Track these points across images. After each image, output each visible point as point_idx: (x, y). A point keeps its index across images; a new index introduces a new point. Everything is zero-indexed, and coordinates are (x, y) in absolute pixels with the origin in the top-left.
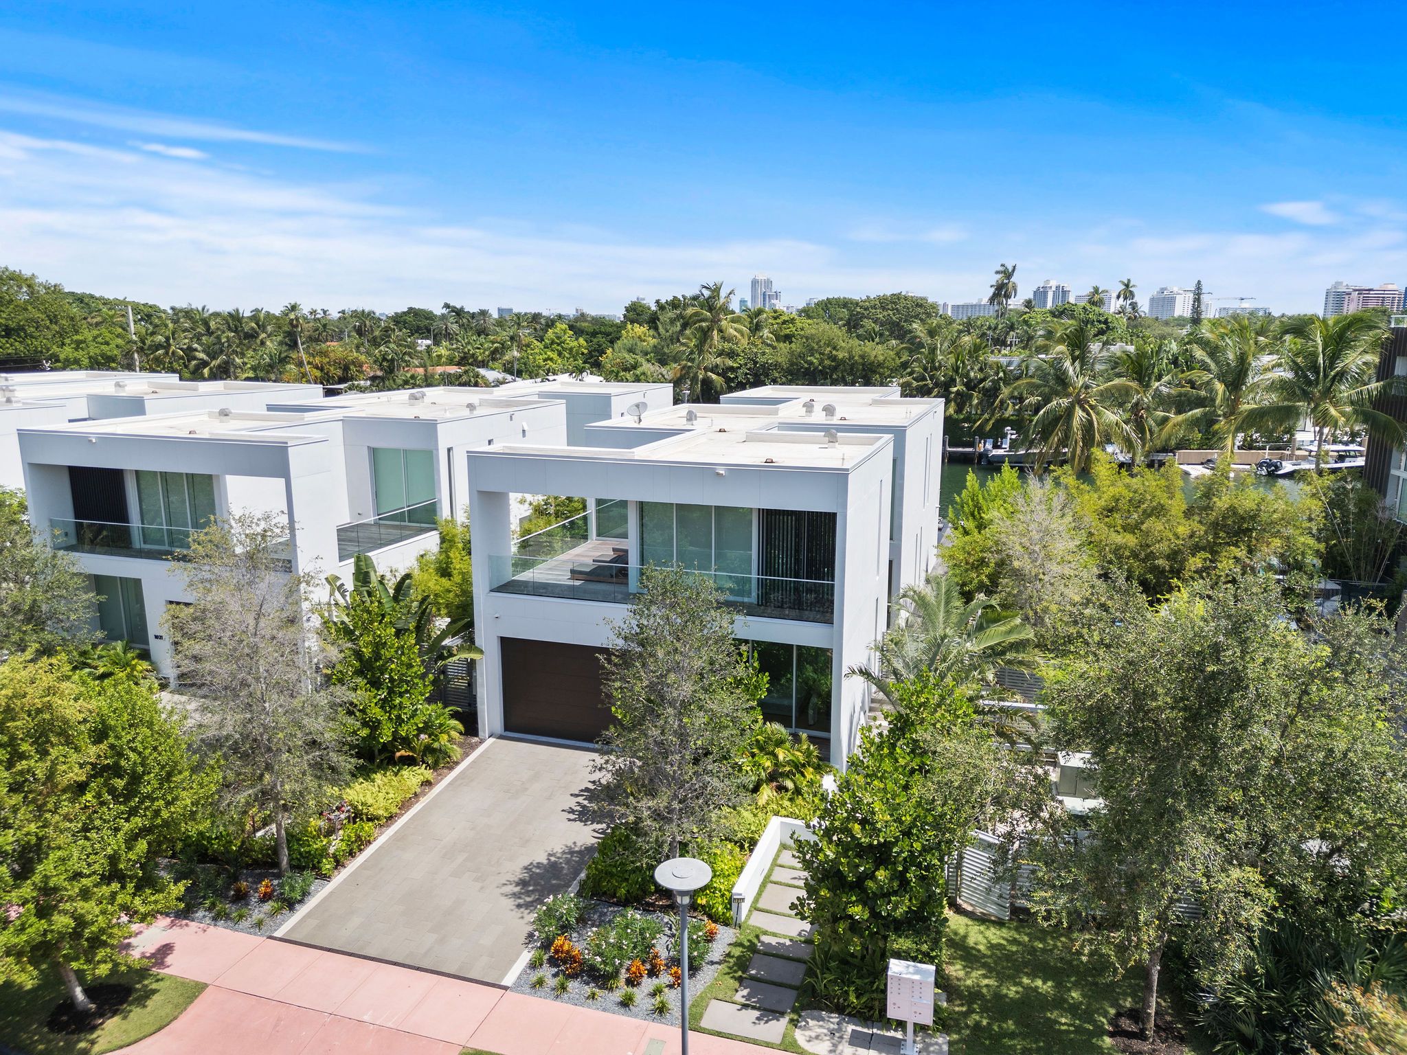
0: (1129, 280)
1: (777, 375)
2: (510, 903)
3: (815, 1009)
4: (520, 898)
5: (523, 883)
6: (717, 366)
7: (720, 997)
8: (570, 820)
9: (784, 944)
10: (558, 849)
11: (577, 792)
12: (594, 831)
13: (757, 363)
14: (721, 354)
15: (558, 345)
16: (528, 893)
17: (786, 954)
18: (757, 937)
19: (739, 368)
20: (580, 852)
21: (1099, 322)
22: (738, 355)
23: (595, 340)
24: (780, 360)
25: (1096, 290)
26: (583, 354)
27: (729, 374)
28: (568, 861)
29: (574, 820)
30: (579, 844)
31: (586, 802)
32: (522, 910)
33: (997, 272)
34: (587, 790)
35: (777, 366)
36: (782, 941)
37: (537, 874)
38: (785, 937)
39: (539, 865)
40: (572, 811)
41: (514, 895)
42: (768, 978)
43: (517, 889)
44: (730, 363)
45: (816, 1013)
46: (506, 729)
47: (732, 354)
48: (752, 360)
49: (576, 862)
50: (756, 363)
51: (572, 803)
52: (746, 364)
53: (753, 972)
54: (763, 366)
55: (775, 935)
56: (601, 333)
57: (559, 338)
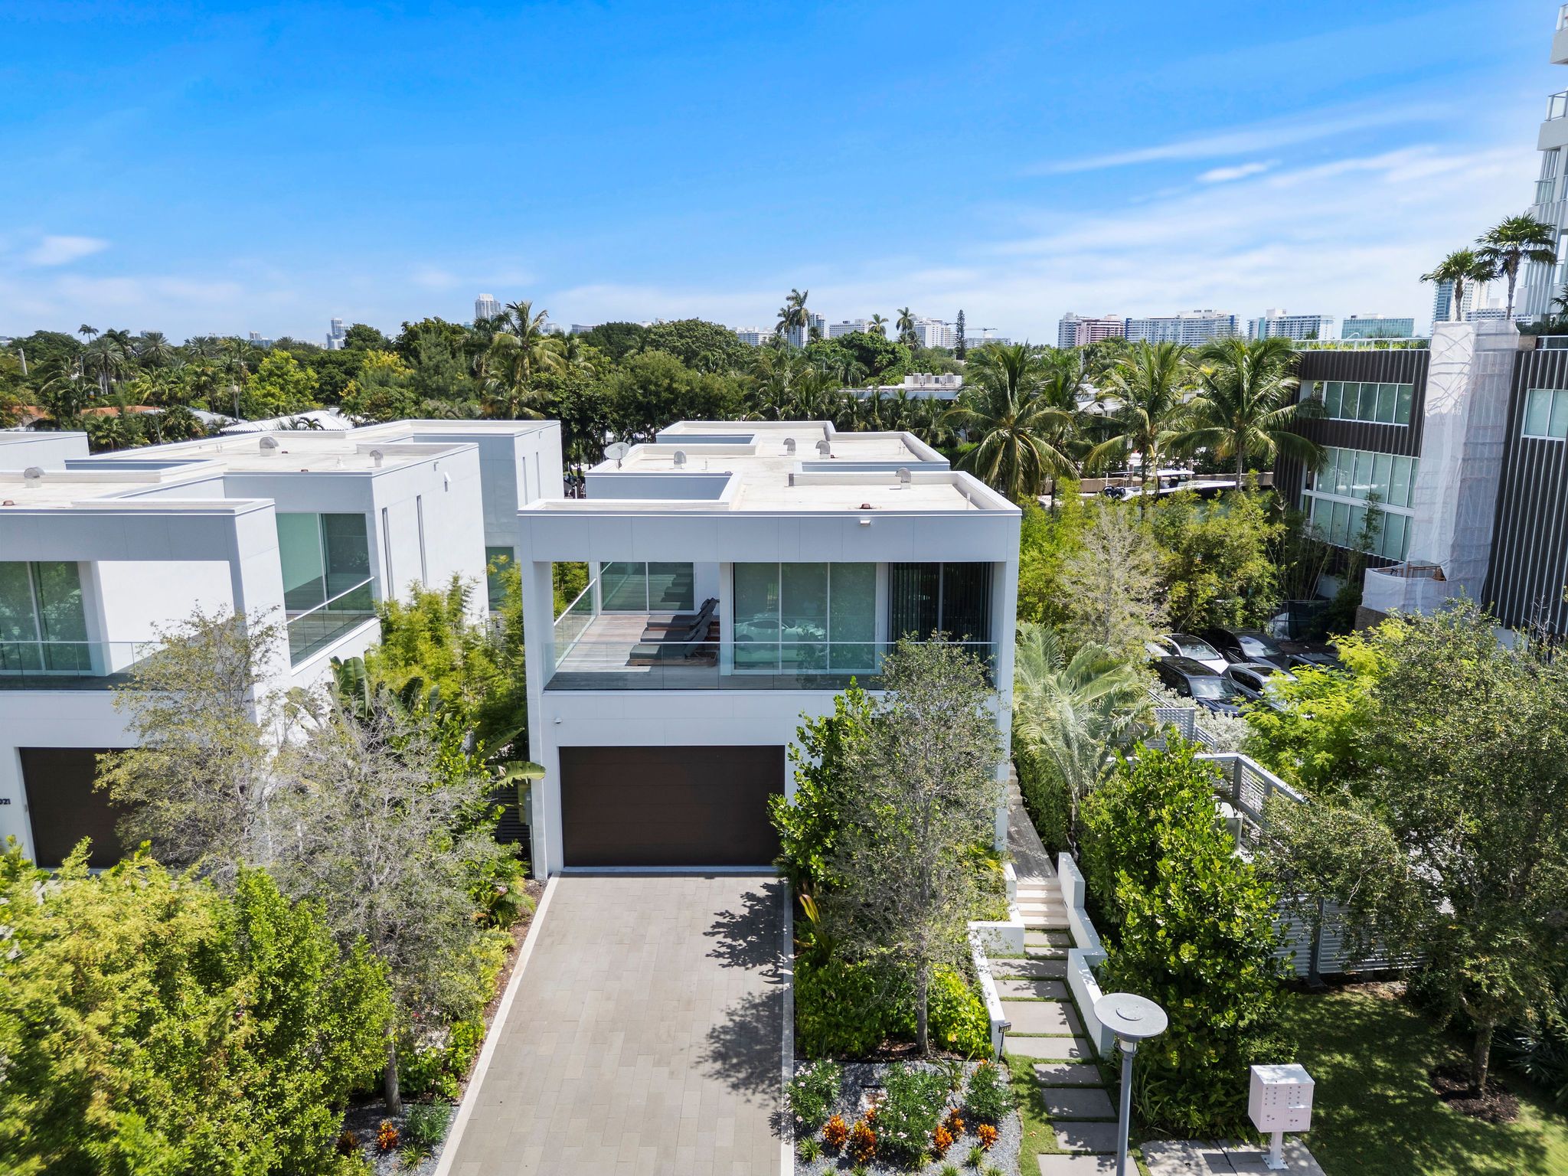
0: (907, 309)
1: (607, 410)
2: (721, 1086)
3: (1150, 1140)
4: (729, 1076)
5: (717, 1056)
6: (534, 400)
7: (1046, 1150)
8: (724, 966)
9: (1063, 1070)
10: (736, 1005)
11: (710, 930)
12: (761, 973)
13: (581, 396)
14: (537, 386)
15: (279, 376)
16: (737, 1067)
17: (1074, 1081)
18: (1031, 1066)
19: (562, 402)
20: (763, 1004)
21: (887, 351)
22: (558, 388)
23: (325, 372)
24: (608, 393)
25: (877, 318)
26: (313, 388)
27: (550, 410)
28: (758, 1018)
29: (729, 965)
30: (756, 994)
31: (729, 941)
32: (742, 1090)
33: (788, 299)
34: (718, 925)
35: (604, 399)
36: (1059, 1067)
37: (730, 1041)
38: (1057, 1061)
39: (725, 1030)
40: (720, 955)
41: (719, 1073)
42: (1078, 1115)
43: (718, 1065)
44: (550, 396)
45: (1152, 1143)
46: (566, 863)
47: (551, 386)
48: (575, 392)
49: (767, 1017)
50: (579, 396)
51: (712, 943)
52: (568, 398)
53: (1055, 1110)
54: (590, 399)
55: (1047, 1062)
56: (331, 362)
57: (278, 368)
